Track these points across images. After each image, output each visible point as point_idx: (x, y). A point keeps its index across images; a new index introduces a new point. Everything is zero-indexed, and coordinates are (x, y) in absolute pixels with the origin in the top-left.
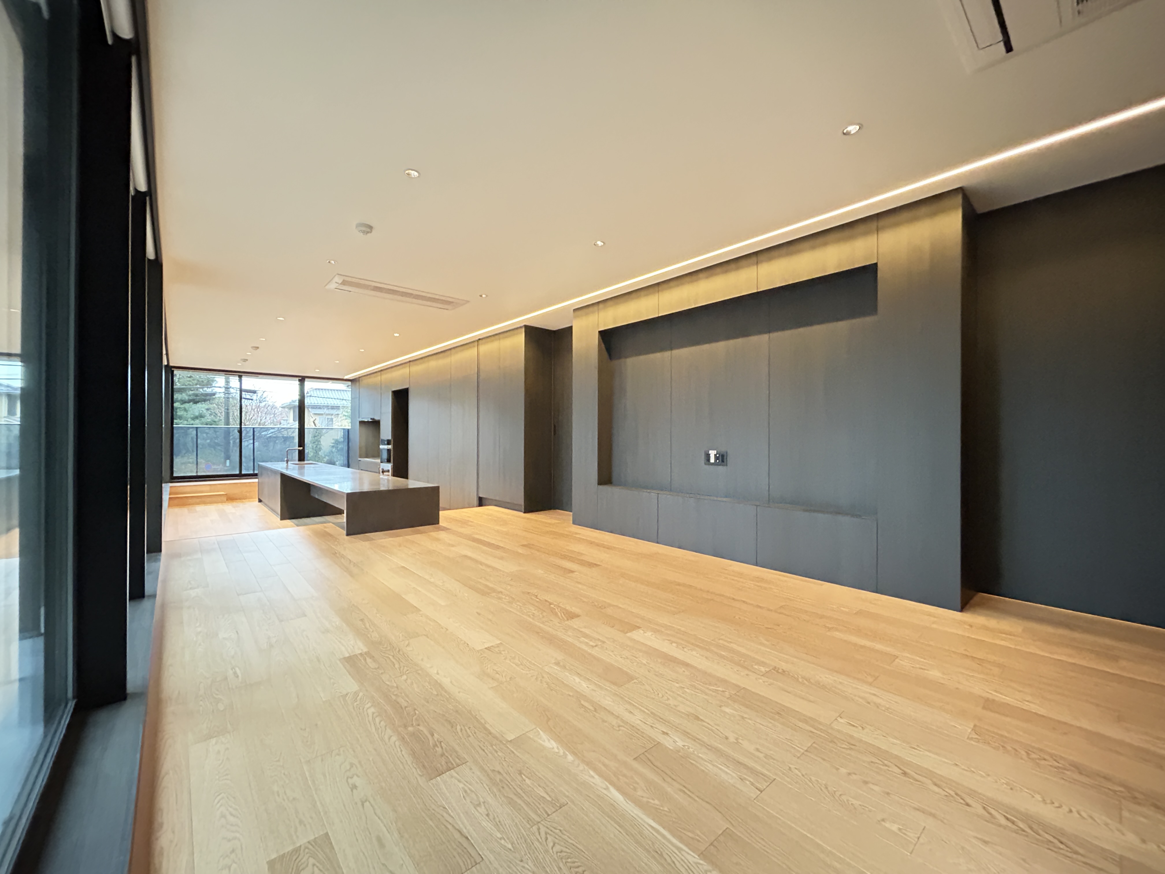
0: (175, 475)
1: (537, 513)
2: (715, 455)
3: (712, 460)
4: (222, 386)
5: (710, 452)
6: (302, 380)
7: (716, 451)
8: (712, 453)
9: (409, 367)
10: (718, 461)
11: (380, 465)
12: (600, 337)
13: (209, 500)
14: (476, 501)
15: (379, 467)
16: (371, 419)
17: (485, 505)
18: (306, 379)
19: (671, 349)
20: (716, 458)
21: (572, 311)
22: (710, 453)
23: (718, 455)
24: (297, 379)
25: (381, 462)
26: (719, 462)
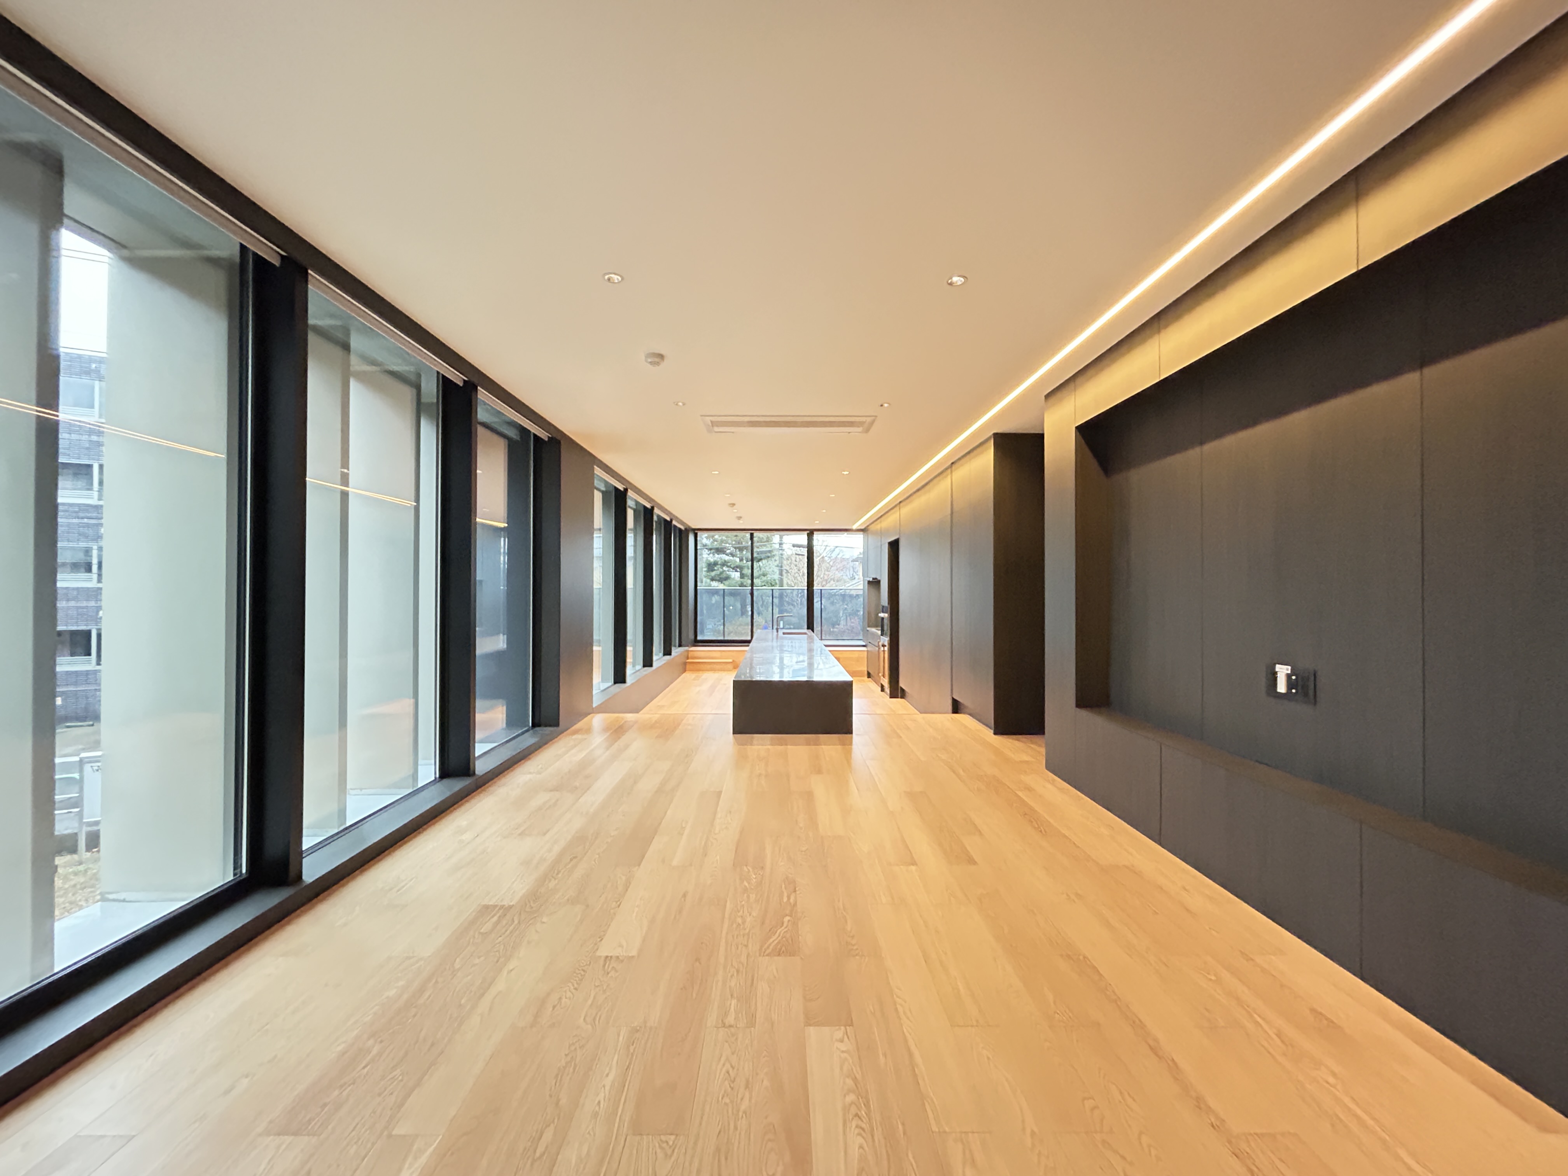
0: (699, 638)
1: (1014, 737)
2: (1289, 676)
3: (1282, 688)
4: (776, 543)
5: (1278, 667)
6: (811, 533)
7: (1289, 668)
8: (1283, 671)
9: (900, 509)
10: (1294, 691)
11: (880, 638)
12: (1080, 437)
13: (718, 667)
14: (949, 706)
15: (878, 640)
16: (873, 579)
17: (961, 713)
18: (815, 533)
19: (1202, 443)
20: (1290, 684)
21: (1044, 398)
22: (1277, 670)
23: (1294, 677)
24: (806, 533)
25: (882, 635)
26: (1297, 692)
